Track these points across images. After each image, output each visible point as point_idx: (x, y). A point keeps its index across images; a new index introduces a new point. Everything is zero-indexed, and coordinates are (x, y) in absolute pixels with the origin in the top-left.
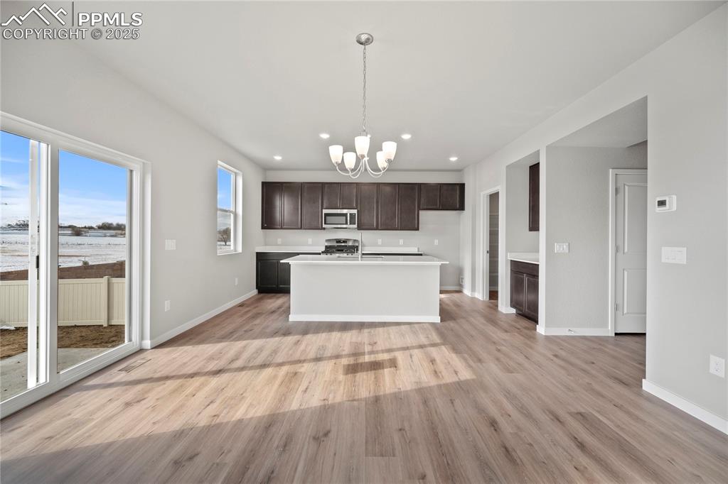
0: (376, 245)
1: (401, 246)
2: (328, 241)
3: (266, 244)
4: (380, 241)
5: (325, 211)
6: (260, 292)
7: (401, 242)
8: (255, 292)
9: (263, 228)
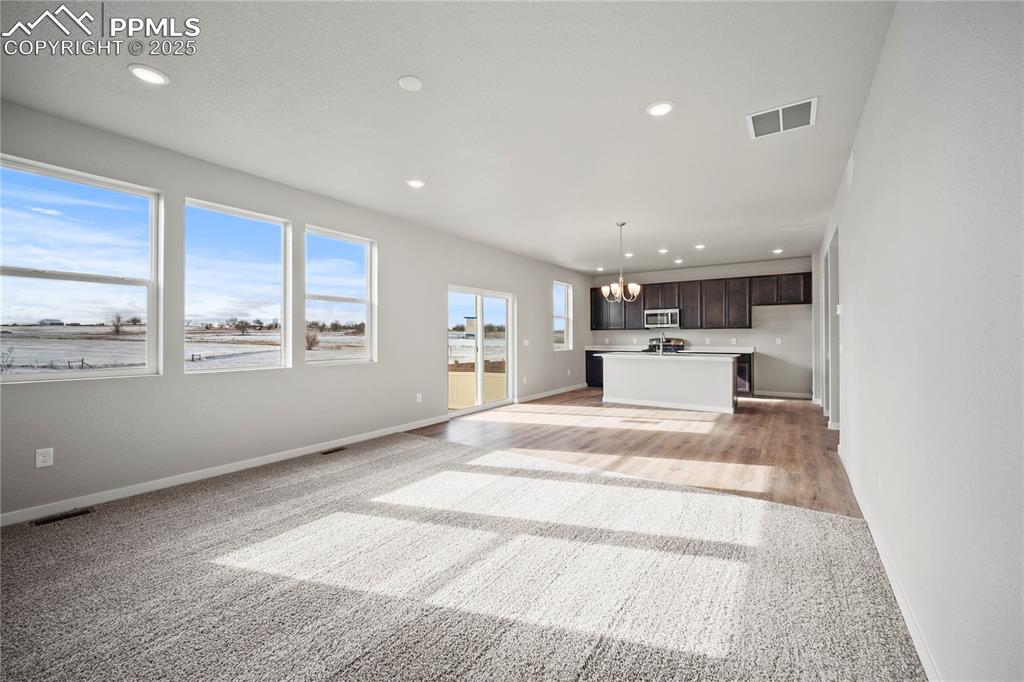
0: (705, 345)
1: (734, 345)
2: (651, 340)
3: (595, 344)
4: (708, 341)
5: (646, 312)
6: (589, 385)
7: (733, 341)
8: (585, 385)
9: (592, 329)
